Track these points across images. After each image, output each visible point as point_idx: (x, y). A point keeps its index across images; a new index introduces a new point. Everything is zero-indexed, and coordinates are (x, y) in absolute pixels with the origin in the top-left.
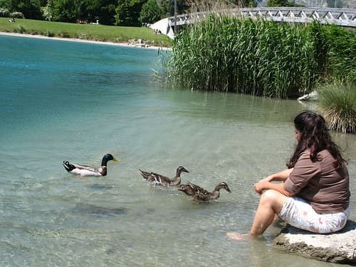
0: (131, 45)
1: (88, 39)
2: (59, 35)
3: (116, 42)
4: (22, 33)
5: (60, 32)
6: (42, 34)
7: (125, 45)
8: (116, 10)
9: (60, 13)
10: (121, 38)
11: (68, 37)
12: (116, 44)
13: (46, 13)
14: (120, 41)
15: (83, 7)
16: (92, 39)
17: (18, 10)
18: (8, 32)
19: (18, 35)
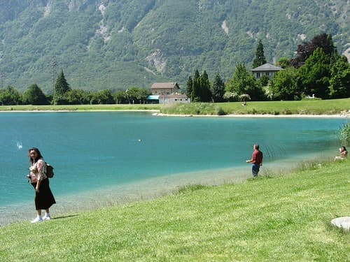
0: (342, 116)
1: (306, 114)
2: (283, 113)
3: (330, 114)
4: (254, 114)
5: (283, 110)
6: (270, 113)
7: (337, 116)
8: (330, 81)
9: (280, 90)
10: (334, 110)
11: (291, 114)
12: (330, 116)
13: (267, 92)
14: (334, 113)
15: (300, 82)
16: (310, 113)
17: (245, 92)
18: (243, 114)
19: (251, 116)
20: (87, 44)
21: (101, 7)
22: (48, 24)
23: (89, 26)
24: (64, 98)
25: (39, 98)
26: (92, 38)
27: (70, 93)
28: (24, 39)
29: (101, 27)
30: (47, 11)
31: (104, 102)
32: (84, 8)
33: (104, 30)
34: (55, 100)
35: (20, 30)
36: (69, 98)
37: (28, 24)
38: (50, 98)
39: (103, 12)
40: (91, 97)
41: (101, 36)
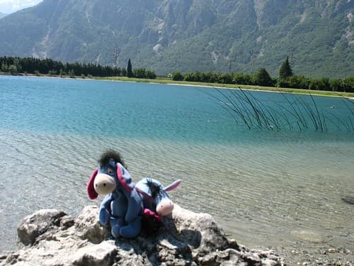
20: (333, 46)
21: (350, 15)
22: (303, 28)
23: (337, 31)
24: (286, 82)
25: (265, 80)
26: (338, 41)
27: (291, 78)
28: (282, 40)
29: (347, 32)
30: (303, 18)
31: (321, 88)
32: (334, 15)
33: (349, 34)
34: (278, 83)
35: (280, 33)
36: (290, 82)
37: (287, 29)
38: (275, 82)
39: (350, 20)
40: (309, 82)
41: (346, 39)
